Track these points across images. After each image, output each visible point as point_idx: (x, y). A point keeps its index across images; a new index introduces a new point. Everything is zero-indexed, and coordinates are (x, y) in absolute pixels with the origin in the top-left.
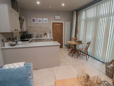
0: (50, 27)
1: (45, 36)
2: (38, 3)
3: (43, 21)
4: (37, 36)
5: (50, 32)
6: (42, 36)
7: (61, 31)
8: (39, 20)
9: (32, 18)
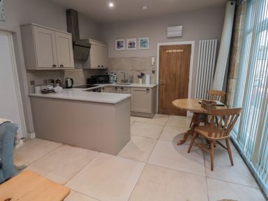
0: (153, 59)
1: (141, 80)
2: (111, 5)
3: (137, 46)
4: (123, 79)
5: (154, 72)
6: (135, 80)
7: (183, 69)
8: (131, 44)
9: (116, 41)
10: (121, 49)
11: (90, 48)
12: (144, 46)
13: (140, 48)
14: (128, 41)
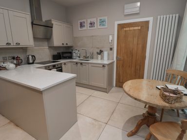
0: (111, 37)
1: (99, 56)
3: (97, 25)
4: (85, 55)
5: (111, 49)
6: (95, 57)
8: (91, 24)
9: (79, 21)
10: (84, 28)
11: (52, 27)
12: (103, 25)
13: (99, 27)
14: (89, 21)
